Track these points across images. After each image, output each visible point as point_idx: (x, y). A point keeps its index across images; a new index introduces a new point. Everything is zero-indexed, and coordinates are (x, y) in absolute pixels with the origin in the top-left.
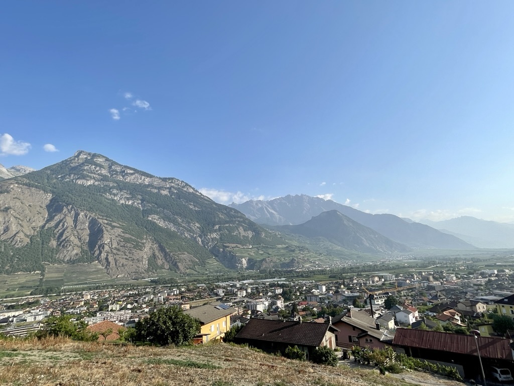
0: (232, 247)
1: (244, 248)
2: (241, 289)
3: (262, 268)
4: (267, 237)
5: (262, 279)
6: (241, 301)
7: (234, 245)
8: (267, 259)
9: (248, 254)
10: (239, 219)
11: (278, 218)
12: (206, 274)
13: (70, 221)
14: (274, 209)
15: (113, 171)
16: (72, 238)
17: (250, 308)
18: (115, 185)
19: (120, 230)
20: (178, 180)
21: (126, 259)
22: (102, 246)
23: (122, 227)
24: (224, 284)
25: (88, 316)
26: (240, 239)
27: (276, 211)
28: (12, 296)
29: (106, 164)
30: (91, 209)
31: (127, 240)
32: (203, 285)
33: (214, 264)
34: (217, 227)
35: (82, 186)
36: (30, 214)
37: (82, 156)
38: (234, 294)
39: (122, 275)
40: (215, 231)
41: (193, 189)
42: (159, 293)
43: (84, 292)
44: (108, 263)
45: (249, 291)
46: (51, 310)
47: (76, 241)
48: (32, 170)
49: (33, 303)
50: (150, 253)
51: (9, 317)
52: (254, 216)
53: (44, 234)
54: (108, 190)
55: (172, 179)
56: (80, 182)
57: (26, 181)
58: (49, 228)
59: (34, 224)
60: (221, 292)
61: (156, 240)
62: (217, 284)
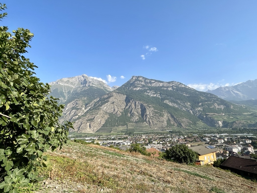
0: (211, 115)
1: (219, 115)
2: (220, 138)
3: (233, 127)
4: (235, 108)
5: (234, 133)
6: (221, 145)
7: (213, 114)
8: (237, 122)
9: (223, 119)
10: (213, 99)
11: (242, 96)
12: (197, 129)
13: (133, 106)
14: (238, 90)
15: (146, 82)
16: (135, 112)
17: (228, 150)
18: (148, 88)
19: (153, 108)
20: (176, 82)
21: (157, 121)
22: (146, 115)
23: (153, 107)
24: (209, 135)
25: (145, 145)
26: (216, 110)
27: (240, 92)
28: (119, 135)
29: (143, 80)
30: (140, 100)
31: (156, 113)
32: (196, 135)
33: (201, 124)
34: (200, 104)
35: (136, 90)
36: (120, 104)
37: (134, 78)
38: (216, 141)
39: (156, 128)
40: (200, 106)
41: (184, 85)
42: (174, 137)
43: (142, 135)
44: (150, 123)
45: (226, 140)
46: (132, 141)
47: (137, 114)
48: (118, 87)
49: (126, 138)
50: (167, 119)
51: (119, 143)
52: (224, 96)
53: (126, 111)
54: (145, 91)
55: (173, 82)
56: (135, 89)
57: (117, 91)
58: (127, 109)
59: (122, 108)
60: (207, 139)
61: (169, 112)
62: (205, 135)
